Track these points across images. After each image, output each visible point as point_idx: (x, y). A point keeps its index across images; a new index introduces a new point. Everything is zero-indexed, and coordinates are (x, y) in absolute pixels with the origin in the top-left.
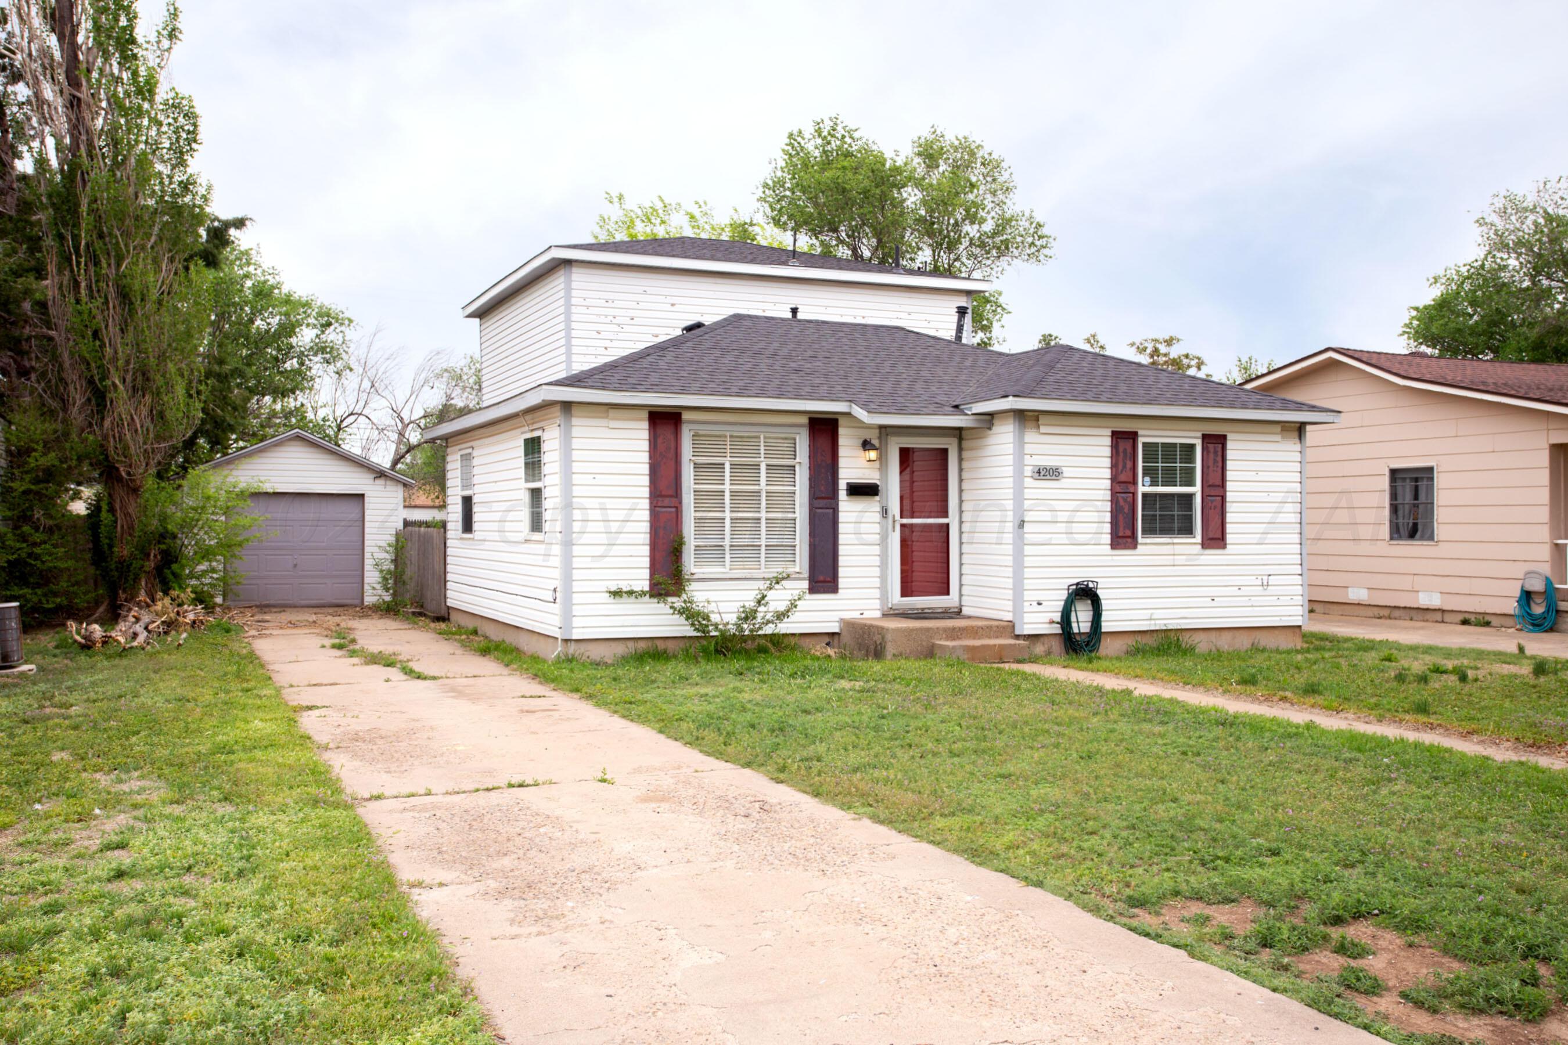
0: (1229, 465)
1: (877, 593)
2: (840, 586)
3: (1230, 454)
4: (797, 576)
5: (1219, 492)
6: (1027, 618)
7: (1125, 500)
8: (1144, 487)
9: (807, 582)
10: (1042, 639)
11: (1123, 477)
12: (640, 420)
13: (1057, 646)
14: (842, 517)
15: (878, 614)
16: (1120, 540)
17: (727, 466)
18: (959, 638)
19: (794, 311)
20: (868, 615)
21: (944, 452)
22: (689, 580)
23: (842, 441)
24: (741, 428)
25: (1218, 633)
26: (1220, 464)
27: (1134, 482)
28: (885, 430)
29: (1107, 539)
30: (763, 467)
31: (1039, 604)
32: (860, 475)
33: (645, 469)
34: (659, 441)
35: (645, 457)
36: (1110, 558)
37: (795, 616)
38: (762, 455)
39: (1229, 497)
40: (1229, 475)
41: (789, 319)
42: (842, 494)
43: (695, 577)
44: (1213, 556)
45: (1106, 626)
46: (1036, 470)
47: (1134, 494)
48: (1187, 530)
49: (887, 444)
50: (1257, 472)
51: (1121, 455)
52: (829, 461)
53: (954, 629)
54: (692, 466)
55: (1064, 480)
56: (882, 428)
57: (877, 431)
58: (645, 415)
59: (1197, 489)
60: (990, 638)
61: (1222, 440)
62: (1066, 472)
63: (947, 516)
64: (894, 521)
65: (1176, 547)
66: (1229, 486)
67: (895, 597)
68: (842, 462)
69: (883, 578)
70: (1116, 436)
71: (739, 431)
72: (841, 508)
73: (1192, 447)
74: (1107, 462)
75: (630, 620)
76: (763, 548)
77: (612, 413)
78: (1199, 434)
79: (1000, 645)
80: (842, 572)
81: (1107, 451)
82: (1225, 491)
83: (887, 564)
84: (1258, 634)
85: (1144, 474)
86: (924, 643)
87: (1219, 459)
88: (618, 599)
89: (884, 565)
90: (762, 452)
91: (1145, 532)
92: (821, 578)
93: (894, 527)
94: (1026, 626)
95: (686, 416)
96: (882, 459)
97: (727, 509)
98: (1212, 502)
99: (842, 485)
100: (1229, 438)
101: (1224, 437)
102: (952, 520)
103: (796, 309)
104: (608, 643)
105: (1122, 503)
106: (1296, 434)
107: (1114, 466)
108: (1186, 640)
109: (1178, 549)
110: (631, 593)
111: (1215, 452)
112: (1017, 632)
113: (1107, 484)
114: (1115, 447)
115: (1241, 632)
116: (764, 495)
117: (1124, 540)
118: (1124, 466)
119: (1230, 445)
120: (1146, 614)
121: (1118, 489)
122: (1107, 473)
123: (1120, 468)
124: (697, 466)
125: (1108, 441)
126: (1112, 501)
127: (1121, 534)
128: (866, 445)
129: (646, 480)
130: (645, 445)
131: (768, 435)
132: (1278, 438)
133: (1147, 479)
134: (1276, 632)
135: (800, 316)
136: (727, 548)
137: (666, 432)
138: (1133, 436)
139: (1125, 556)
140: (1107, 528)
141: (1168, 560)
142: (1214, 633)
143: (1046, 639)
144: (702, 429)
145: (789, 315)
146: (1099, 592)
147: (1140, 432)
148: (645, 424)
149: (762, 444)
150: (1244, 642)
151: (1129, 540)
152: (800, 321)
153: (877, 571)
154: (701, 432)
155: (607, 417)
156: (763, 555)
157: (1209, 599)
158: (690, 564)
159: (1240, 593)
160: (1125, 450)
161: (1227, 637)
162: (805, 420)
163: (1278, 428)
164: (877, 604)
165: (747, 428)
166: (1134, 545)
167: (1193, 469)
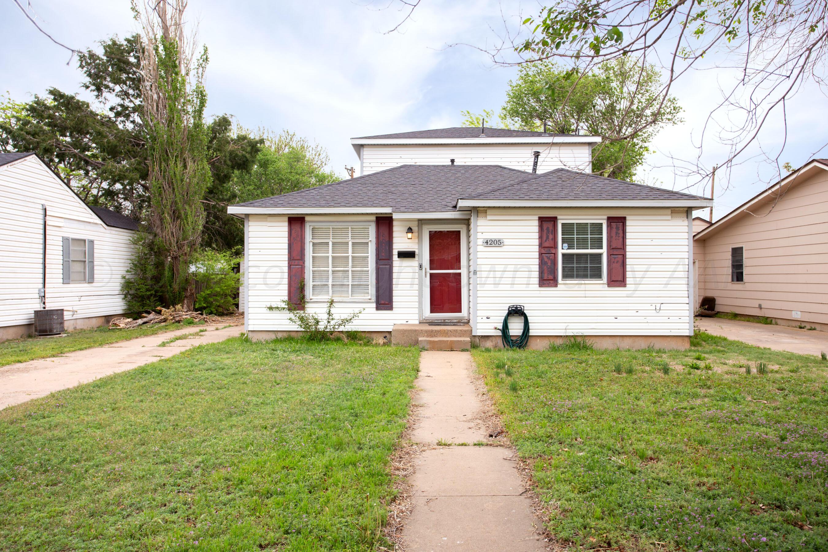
0: (628, 235)
1: (416, 311)
2: (394, 306)
3: (628, 229)
4: (369, 301)
5: (621, 252)
6: (479, 326)
7: (548, 258)
8: (562, 250)
9: (375, 304)
10: (491, 338)
11: (546, 244)
12: (285, 221)
13: (500, 342)
14: (395, 270)
15: (417, 322)
16: (545, 282)
17: (330, 244)
18: (435, 336)
19: (453, 161)
20: (410, 322)
21: (459, 232)
22: (308, 302)
23: (395, 229)
24: (338, 224)
25: (621, 339)
26: (621, 235)
27: (555, 247)
28: (421, 222)
29: (536, 281)
30: (350, 244)
31: (488, 318)
32: (406, 247)
33: (286, 246)
34: (293, 232)
35: (286, 240)
36: (539, 292)
37: (355, 322)
38: (350, 238)
39: (628, 255)
40: (628, 242)
41: (448, 166)
42: (395, 257)
43: (312, 301)
44: (617, 291)
45: (532, 333)
46: (485, 241)
47: (555, 254)
48: (597, 274)
49: (422, 229)
50: (652, 239)
51: (545, 231)
52: (387, 239)
53: (432, 331)
54: (311, 244)
55: (504, 247)
56: (420, 221)
57: (417, 222)
58: (286, 219)
59: (604, 251)
60: (456, 337)
61: (623, 220)
62: (506, 242)
63: (460, 269)
64: (426, 272)
65: (586, 286)
66: (628, 248)
67: (427, 313)
68: (395, 240)
69: (420, 303)
70: (542, 220)
71: (339, 225)
72: (394, 265)
73: (601, 224)
74: (537, 236)
75: (276, 322)
76: (350, 286)
77: (270, 219)
78: (606, 217)
79: (451, 341)
80: (395, 299)
81: (536, 229)
82: (625, 252)
83: (422, 295)
84: (654, 340)
85: (563, 242)
86: (413, 338)
87: (621, 232)
88: (271, 312)
89: (420, 296)
90: (350, 236)
91: (565, 276)
92: (383, 302)
93: (426, 275)
94: (478, 331)
95: (307, 218)
96: (420, 238)
97: (330, 266)
98: (615, 258)
99: (395, 252)
100: (627, 219)
101: (625, 218)
102: (463, 271)
103: (454, 160)
104: (267, 333)
105: (546, 259)
106: (685, 214)
107: (541, 238)
108: (589, 342)
109: (588, 287)
110: (278, 308)
111: (617, 228)
112: (473, 334)
113: (537, 248)
114: (541, 227)
115: (639, 338)
116: (350, 258)
117: (548, 282)
118: (548, 238)
119: (628, 223)
120: (564, 326)
121: (543, 251)
122: (537, 242)
123: (544, 238)
124: (314, 244)
125: (536, 223)
126: (539, 258)
127: (545, 278)
128: (410, 230)
129: (286, 252)
130: (286, 234)
131: (353, 227)
132: (669, 217)
133: (566, 245)
134: (669, 339)
135: (455, 164)
136: (330, 286)
137: (296, 227)
138: (554, 220)
139: (548, 291)
140: (537, 274)
141: (582, 294)
142: (618, 339)
143: (494, 339)
144: (317, 225)
145: (450, 163)
146: (525, 311)
147: (559, 217)
148: (286, 224)
149: (350, 232)
150: (643, 344)
151: (551, 282)
152: (455, 166)
153: (416, 299)
154: (316, 227)
155: (267, 221)
156: (350, 290)
157: (614, 318)
158: (309, 293)
159: (637, 314)
160: (548, 229)
161: (628, 341)
162: (374, 218)
163: (669, 211)
164: (416, 317)
165: (341, 224)
166: (556, 285)
167: (601, 239)
